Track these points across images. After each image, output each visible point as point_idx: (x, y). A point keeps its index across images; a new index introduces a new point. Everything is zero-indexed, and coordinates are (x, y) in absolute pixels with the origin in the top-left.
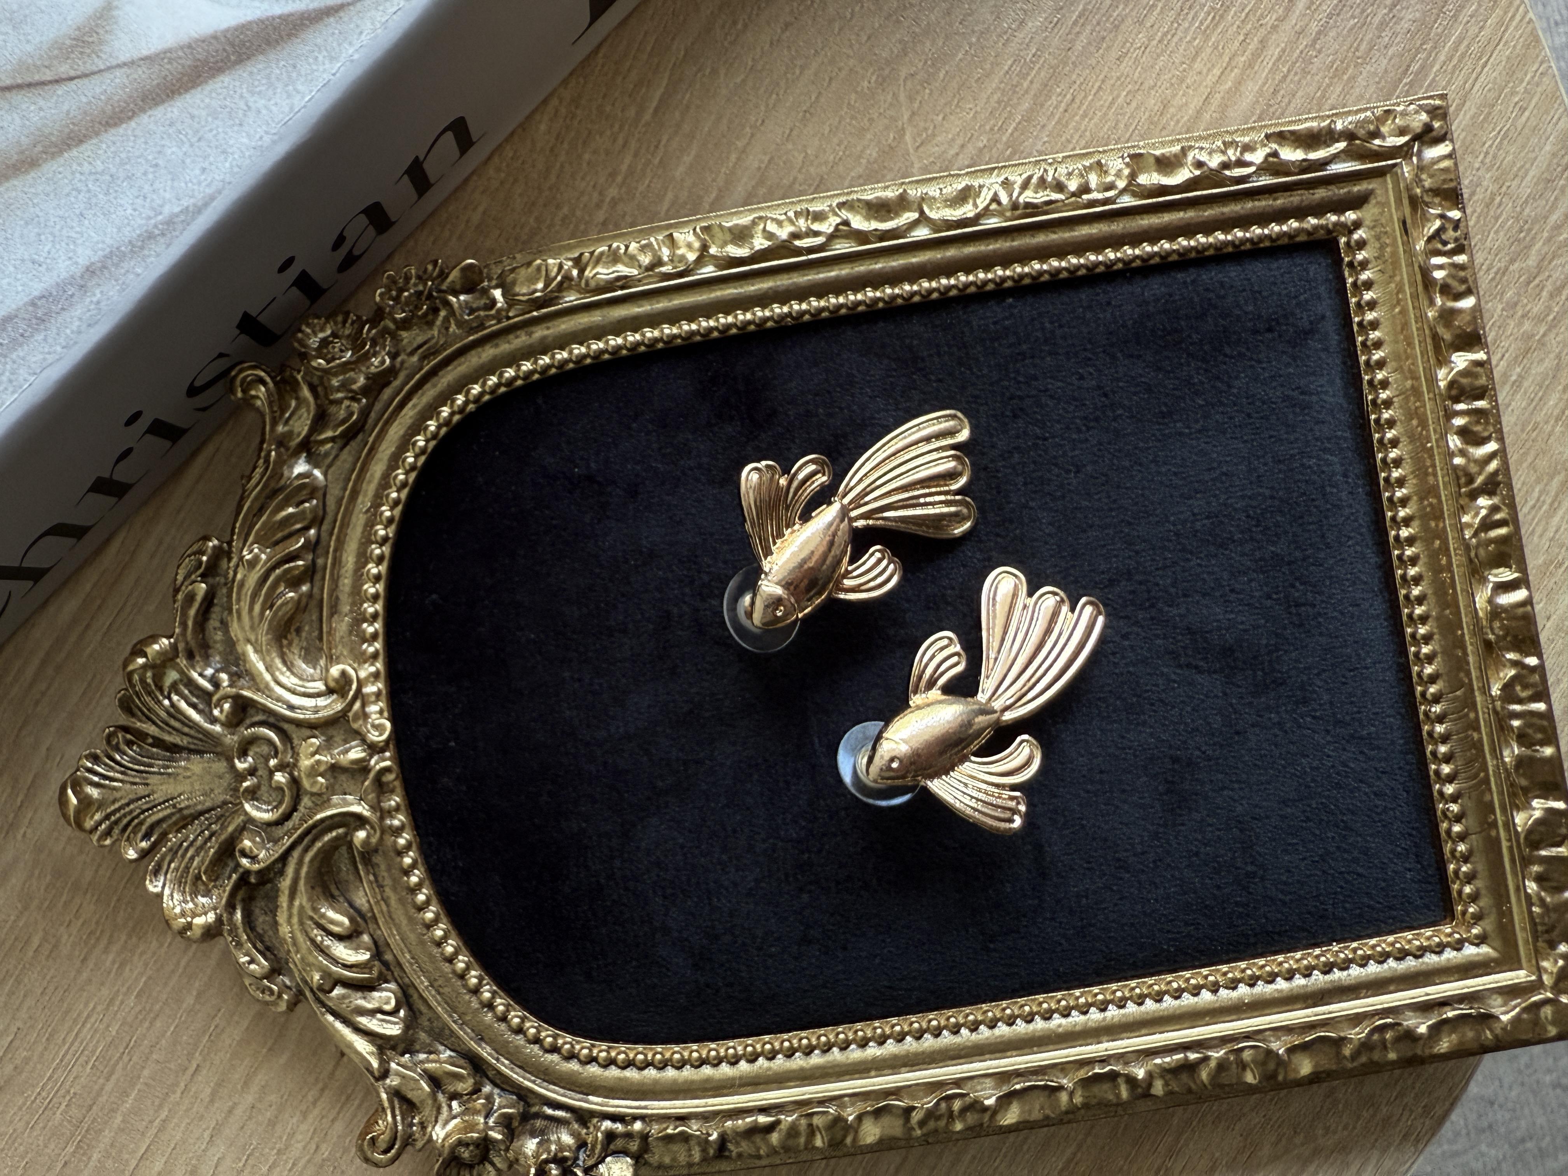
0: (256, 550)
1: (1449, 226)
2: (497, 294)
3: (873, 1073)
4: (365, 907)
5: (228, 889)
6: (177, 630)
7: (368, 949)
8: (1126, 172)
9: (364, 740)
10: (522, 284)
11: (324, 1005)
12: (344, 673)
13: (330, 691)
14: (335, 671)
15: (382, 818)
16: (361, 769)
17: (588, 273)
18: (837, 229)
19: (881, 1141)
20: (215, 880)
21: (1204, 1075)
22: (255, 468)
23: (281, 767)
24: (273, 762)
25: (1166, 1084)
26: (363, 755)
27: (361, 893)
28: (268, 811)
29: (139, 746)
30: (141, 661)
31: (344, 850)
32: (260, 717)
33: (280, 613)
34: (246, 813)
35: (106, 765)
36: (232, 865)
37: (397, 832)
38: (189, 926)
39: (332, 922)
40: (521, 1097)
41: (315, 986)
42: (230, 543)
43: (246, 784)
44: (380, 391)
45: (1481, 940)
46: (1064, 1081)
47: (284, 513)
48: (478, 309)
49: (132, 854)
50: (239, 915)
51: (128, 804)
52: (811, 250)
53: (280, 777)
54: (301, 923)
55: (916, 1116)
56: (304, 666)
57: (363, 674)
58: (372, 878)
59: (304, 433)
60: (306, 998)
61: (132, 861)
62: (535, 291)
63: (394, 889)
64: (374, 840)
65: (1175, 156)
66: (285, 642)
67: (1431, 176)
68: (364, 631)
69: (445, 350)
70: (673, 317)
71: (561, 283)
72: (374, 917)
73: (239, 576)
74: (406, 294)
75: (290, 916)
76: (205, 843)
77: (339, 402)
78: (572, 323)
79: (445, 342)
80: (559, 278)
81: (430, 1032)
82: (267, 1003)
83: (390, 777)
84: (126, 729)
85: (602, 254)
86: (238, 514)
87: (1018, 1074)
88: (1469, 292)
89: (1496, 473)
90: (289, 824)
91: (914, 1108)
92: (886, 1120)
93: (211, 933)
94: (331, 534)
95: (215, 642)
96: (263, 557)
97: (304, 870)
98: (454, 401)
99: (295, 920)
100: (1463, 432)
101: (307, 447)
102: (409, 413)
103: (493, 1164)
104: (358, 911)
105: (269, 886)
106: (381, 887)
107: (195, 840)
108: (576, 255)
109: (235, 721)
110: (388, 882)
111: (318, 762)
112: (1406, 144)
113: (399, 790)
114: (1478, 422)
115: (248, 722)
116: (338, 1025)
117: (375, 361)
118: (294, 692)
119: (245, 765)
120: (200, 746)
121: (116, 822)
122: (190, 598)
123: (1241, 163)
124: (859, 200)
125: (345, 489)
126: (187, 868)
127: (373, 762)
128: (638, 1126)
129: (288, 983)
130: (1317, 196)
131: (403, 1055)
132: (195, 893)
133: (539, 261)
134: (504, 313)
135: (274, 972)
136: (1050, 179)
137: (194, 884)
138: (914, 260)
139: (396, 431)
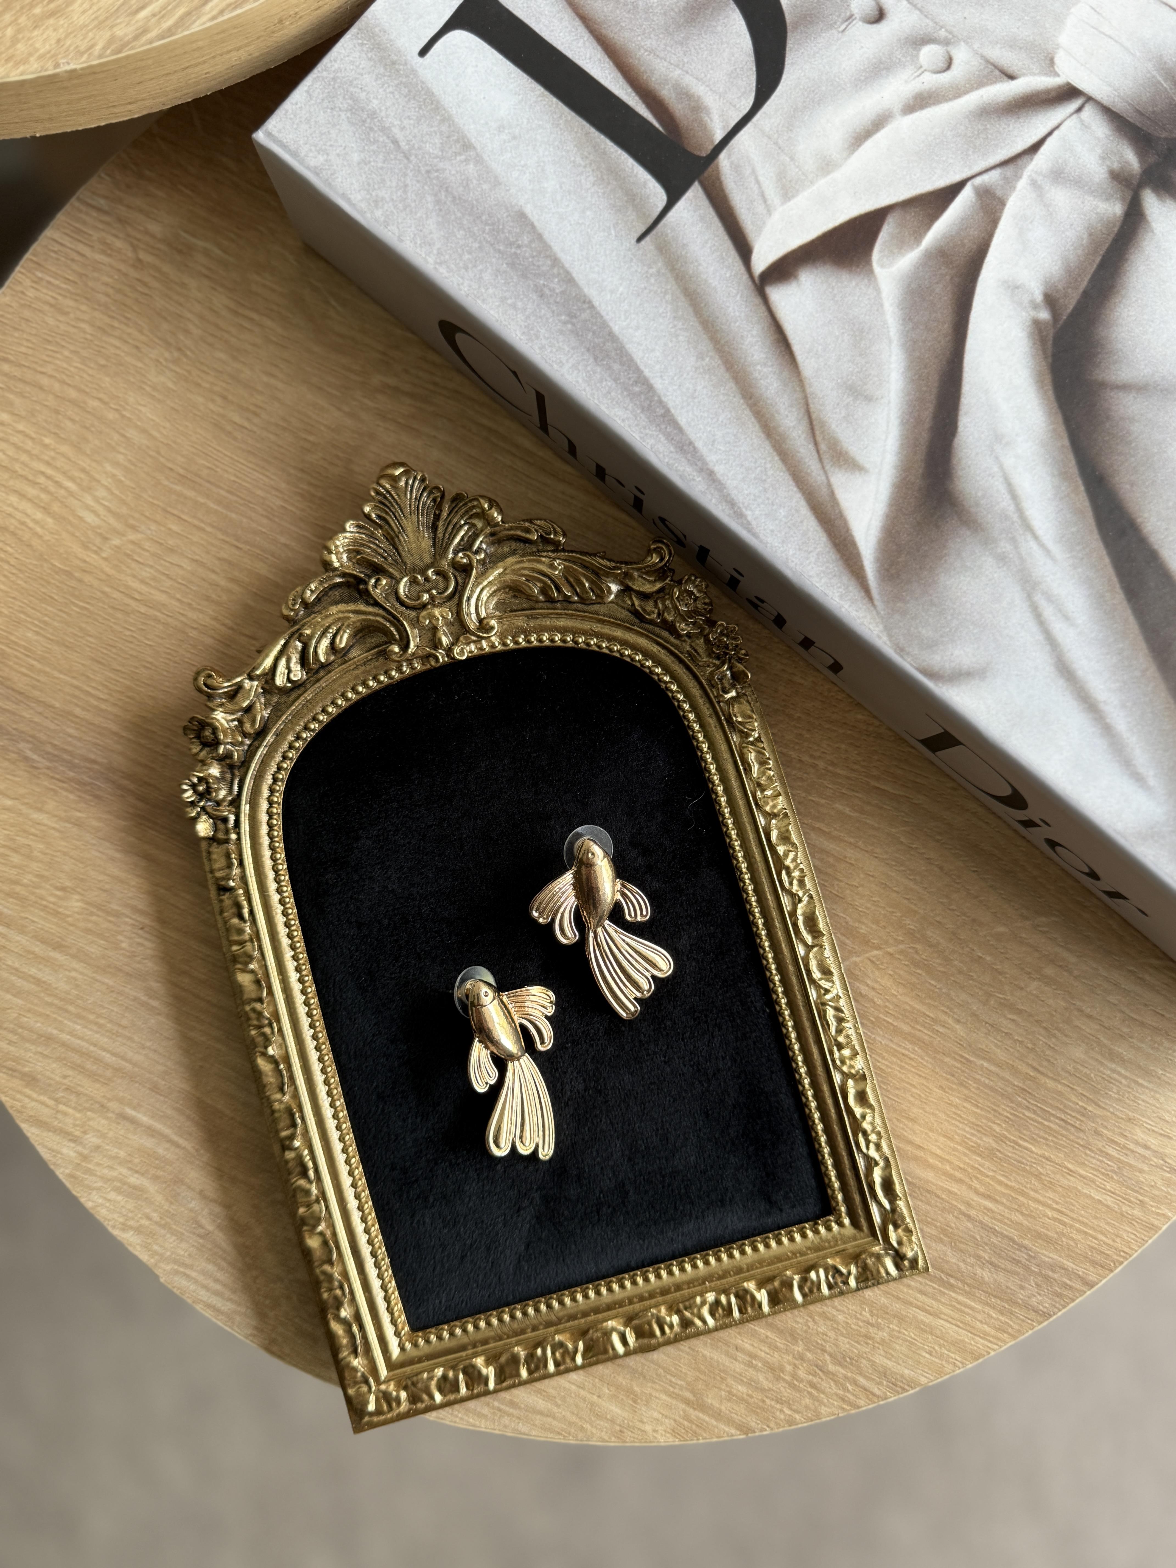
1: (844, 1279)
2: (733, 694)
3: (281, 978)
6: (507, 525)
8: (853, 1071)
9: (453, 644)
12: (492, 628)
13: (481, 621)
14: (493, 622)
15: (407, 660)
18: (796, 895)
19: (240, 986)
21: (302, 1182)
22: (610, 560)
23: (432, 597)
25: (293, 1159)
31: (385, 639)
32: (460, 580)
37: (399, 670)
38: (330, 552)
40: (243, 763)
42: (564, 550)
44: (665, 630)
45: (402, 1348)
46: (287, 1095)
49: (367, 509)
50: (339, 580)
52: (781, 881)
53: (426, 597)
55: (258, 1006)
63: (364, 672)
64: (394, 657)
65: (869, 1103)
68: (519, 636)
77: (656, 606)
81: (278, 703)
83: (433, 663)
84: (443, 497)
86: (582, 553)
87: (290, 1068)
88: (804, 1296)
90: (398, 605)
91: (262, 1004)
92: (253, 987)
93: (327, 566)
100: (717, 1302)
101: (626, 590)
102: (655, 648)
106: (365, 664)
112: (892, 1246)
113: (424, 668)
114: (724, 1309)
117: (683, 625)
118: (478, 600)
120: (438, 545)
121: (385, 497)
126: (363, 545)
128: (234, 836)
130: (855, 1197)
131: (264, 688)
132: (349, 551)
135: (305, 604)
136: (844, 1024)
137: (354, 551)
138: (783, 945)
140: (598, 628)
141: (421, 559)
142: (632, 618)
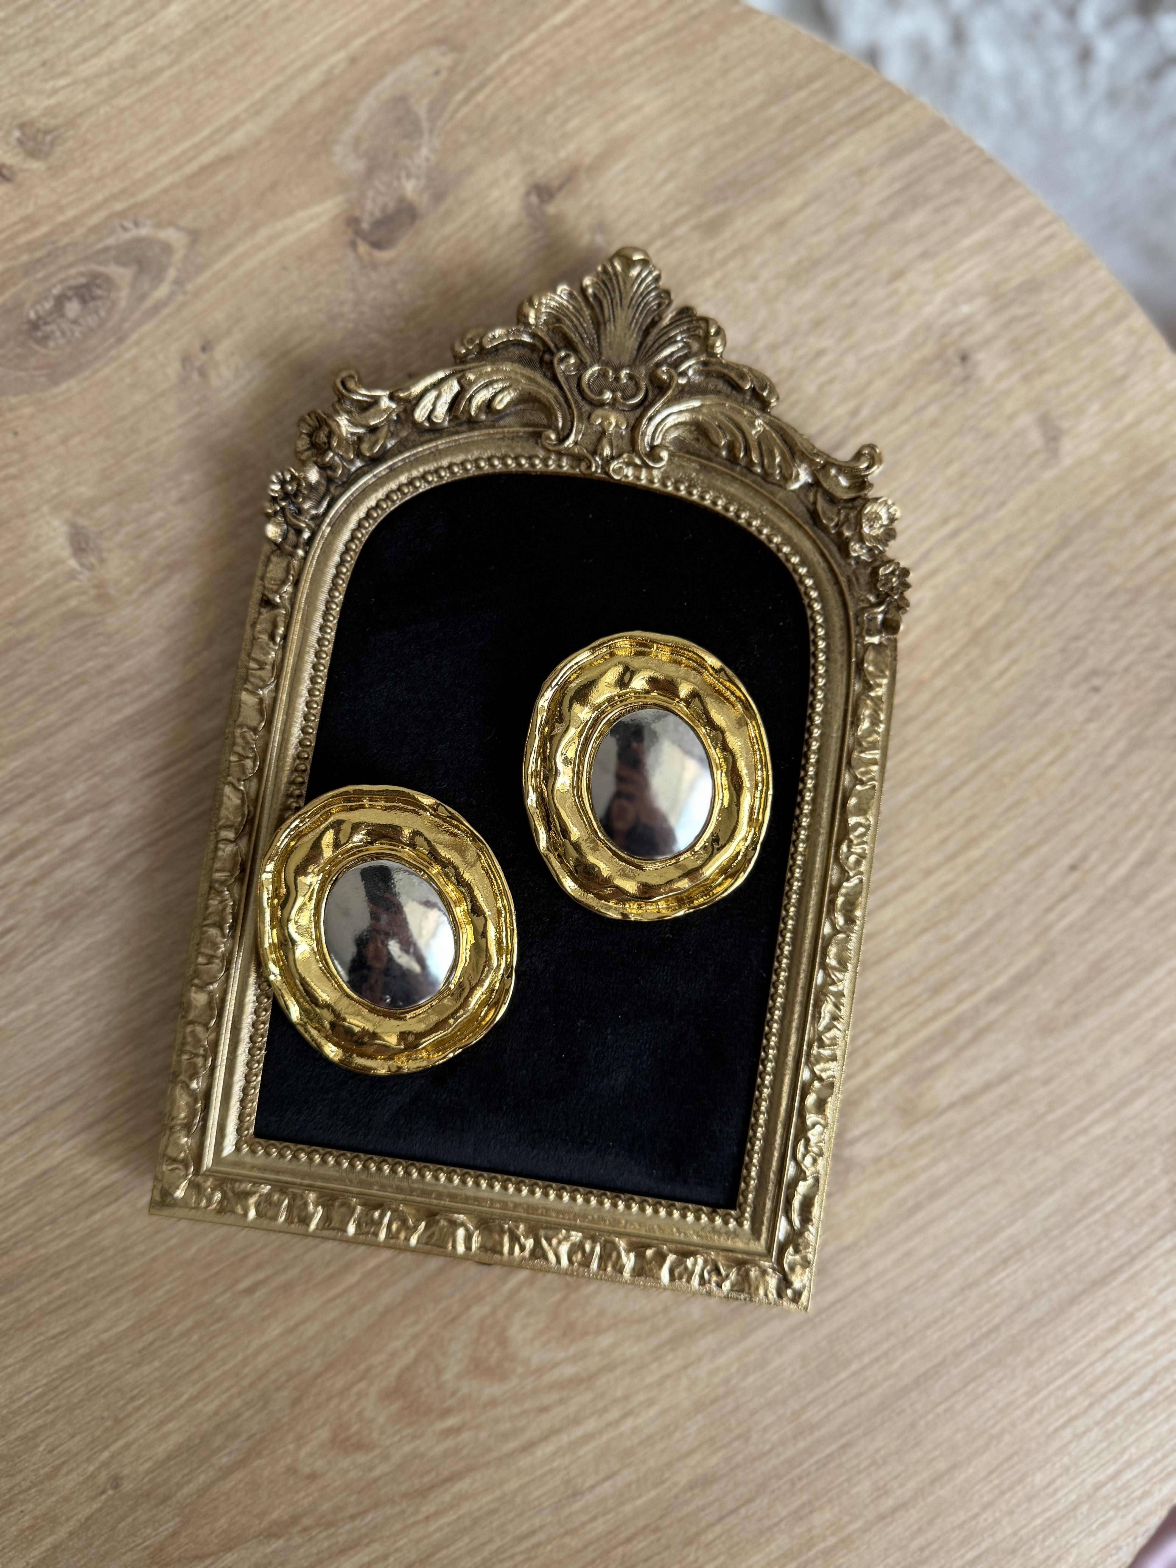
0: (758, 429)
1: (719, 1280)
2: (875, 640)
4: (504, 423)
5: (546, 338)
7: (476, 415)
10: (875, 658)
11: (449, 375)
12: (661, 459)
13: (653, 447)
14: (664, 454)
16: (597, 450)
17: (869, 702)
18: (846, 872)
20: (553, 332)
23: (614, 399)
24: (619, 394)
26: (604, 455)
27: (513, 424)
28: (589, 380)
29: (654, 311)
30: (713, 332)
31: (545, 422)
32: (650, 396)
33: (713, 432)
34: (591, 366)
35: (650, 285)
36: (560, 345)
37: (545, 461)
38: (531, 306)
39: (503, 398)
40: (343, 482)
41: (465, 373)
42: (770, 414)
43: (610, 374)
47: (777, 454)
48: (869, 625)
50: (526, 338)
51: (620, 292)
52: (838, 851)
53: (608, 396)
54: (509, 378)
56: (674, 436)
57: (655, 472)
58: (520, 434)
59: (825, 485)
60: (458, 365)
61: (582, 280)
62: (868, 664)
63: (508, 446)
66: (693, 428)
67: (757, 1278)
68: (683, 482)
69: (850, 595)
70: (822, 751)
71: (868, 684)
72: (496, 427)
73: (746, 412)
74: (894, 580)
75: (516, 372)
76: (579, 333)
78: (840, 683)
79: (854, 596)
80: (872, 683)
81: (407, 437)
82: (463, 338)
83: (583, 468)
85: (879, 716)
88: (672, 1279)
89: (545, 1258)
90: (576, 393)
93: (521, 319)
94: (753, 482)
95: (709, 383)
96: (753, 432)
97: (544, 393)
98: (814, 590)
99: (512, 374)
103: (308, 450)
104: (503, 418)
105: (539, 365)
106: (512, 438)
107: (583, 327)
108: (884, 700)
109: (653, 377)
110: (514, 444)
111: (610, 424)
112: (784, 1268)
113: (572, 470)
114: (584, 1256)
115: (650, 388)
116: (433, 379)
118: (660, 423)
119: (623, 376)
120: (643, 350)
121: (611, 279)
122: (743, 377)
123: (806, 1153)
124: (861, 894)
125: (780, 501)
127: (598, 459)
129: (471, 356)
130: (767, 1203)
132: (550, 315)
133: (887, 673)
134: (861, 640)
135: (481, 348)
136: (836, 1023)
138: (810, 918)
139: (807, 546)
140: (767, 510)
141: (620, 356)
142: (807, 516)
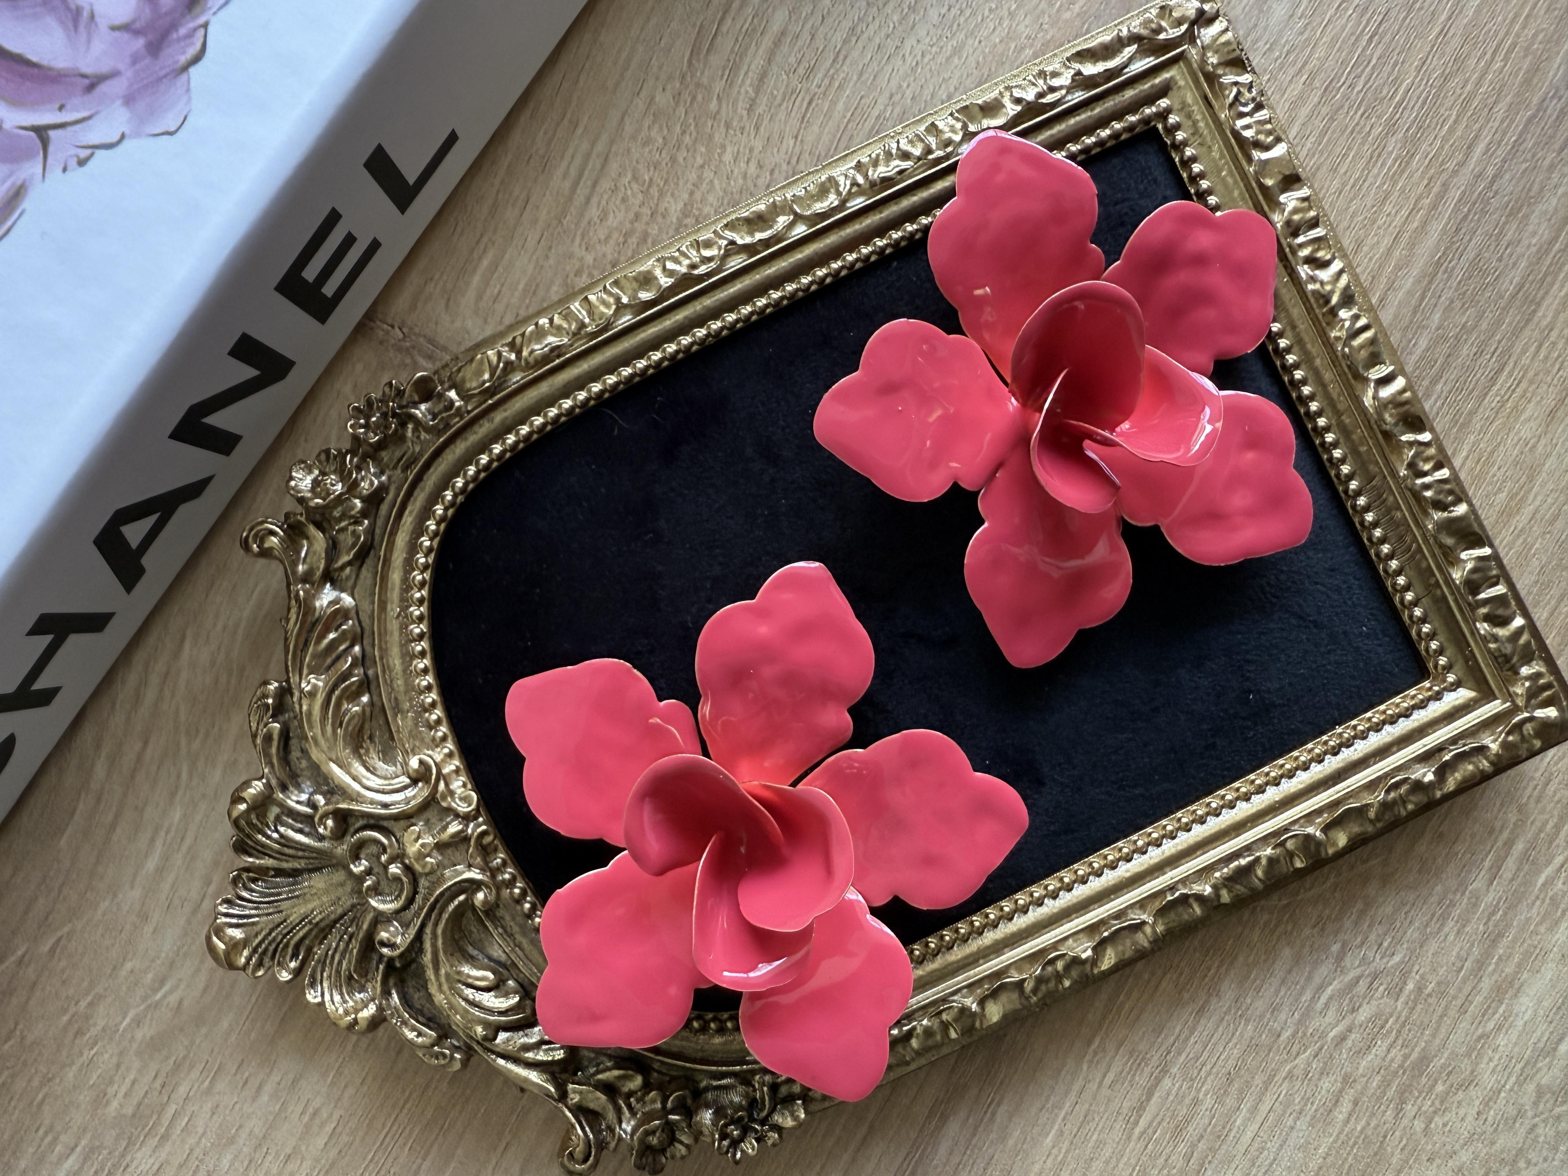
0: (313, 681)
1: (1245, 90)
2: (452, 394)
3: (981, 961)
4: (503, 958)
5: (379, 979)
6: (266, 771)
7: (516, 993)
8: (959, 125)
10: (471, 380)
11: (493, 1052)
13: (414, 782)
14: (414, 763)
15: (493, 876)
16: (461, 839)
17: (525, 353)
18: (726, 250)
19: (1005, 1017)
20: (366, 975)
21: (1260, 871)
22: (289, 609)
23: (391, 861)
24: (384, 858)
25: (1230, 891)
26: (460, 827)
27: (496, 947)
28: (392, 901)
29: (263, 881)
30: (243, 807)
31: (469, 914)
32: (361, 823)
33: (350, 728)
34: (375, 909)
35: (239, 906)
36: (375, 957)
37: (511, 883)
38: (355, 1021)
39: (478, 979)
40: (688, 1078)
41: (479, 1038)
42: (288, 681)
43: (368, 883)
44: (378, 509)
45: (1457, 685)
46: (1144, 917)
47: (326, 642)
48: (440, 412)
49: (285, 976)
50: (395, 999)
51: (269, 934)
52: (709, 275)
53: (394, 869)
54: (451, 988)
55: (1029, 986)
56: (386, 767)
57: (438, 758)
58: (500, 930)
59: (322, 566)
60: (476, 1051)
61: (288, 982)
62: (484, 382)
63: (523, 933)
64: (492, 898)
65: (996, 99)
66: (362, 751)
67: (1216, 52)
68: (428, 720)
69: (422, 456)
70: (611, 367)
71: (505, 368)
72: (514, 963)
73: (305, 708)
74: (374, 419)
75: (440, 985)
76: (347, 945)
77: (343, 530)
78: (525, 399)
79: (421, 449)
80: (501, 365)
82: (443, 1066)
83: (490, 838)
84: (247, 870)
85: (532, 333)
86: (287, 653)
87: (1102, 922)
88: (1278, 140)
89: (1347, 287)
90: (415, 907)
91: (1024, 980)
92: (1004, 997)
93: (377, 1021)
94: (373, 646)
95: (302, 770)
96: (321, 684)
97: (440, 942)
98: (443, 498)
99: (445, 987)
100: (1311, 261)
101: (330, 577)
102: (408, 520)
103: (681, 1143)
104: (498, 962)
105: (414, 966)
106: (511, 935)
107: (338, 945)
108: (510, 339)
109: (340, 834)
110: (516, 929)
111: (423, 845)
112: (1187, 30)
113: (500, 848)
114: (1320, 250)
115: (352, 830)
116: (511, 1066)
117: (364, 485)
118: (383, 792)
119: (362, 868)
120: (316, 863)
121: (264, 953)
122: (268, 738)
123: (1052, 89)
124: (737, 219)
125: (373, 603)
126: (338, 972)
127: (470, 831)
129: (456, 1044)
130: (1126, 96)
131: (576, 1074)
132: (351, 993)
133: (479, 356)
134: (463, 409)
135: (441, 1038)
136: (894, 151)
137: (349, 984)
138: (800, 256)
139: (402, 539)
140: (394, 609)
141: (342, 885)
142: (369, 562)
